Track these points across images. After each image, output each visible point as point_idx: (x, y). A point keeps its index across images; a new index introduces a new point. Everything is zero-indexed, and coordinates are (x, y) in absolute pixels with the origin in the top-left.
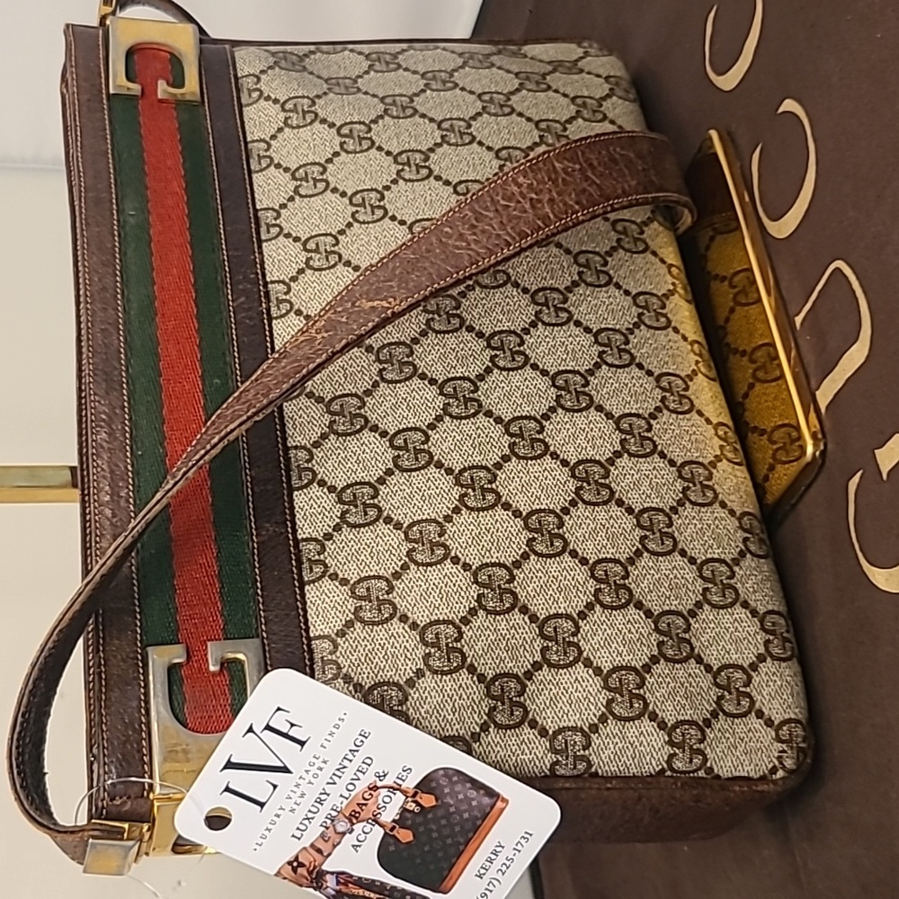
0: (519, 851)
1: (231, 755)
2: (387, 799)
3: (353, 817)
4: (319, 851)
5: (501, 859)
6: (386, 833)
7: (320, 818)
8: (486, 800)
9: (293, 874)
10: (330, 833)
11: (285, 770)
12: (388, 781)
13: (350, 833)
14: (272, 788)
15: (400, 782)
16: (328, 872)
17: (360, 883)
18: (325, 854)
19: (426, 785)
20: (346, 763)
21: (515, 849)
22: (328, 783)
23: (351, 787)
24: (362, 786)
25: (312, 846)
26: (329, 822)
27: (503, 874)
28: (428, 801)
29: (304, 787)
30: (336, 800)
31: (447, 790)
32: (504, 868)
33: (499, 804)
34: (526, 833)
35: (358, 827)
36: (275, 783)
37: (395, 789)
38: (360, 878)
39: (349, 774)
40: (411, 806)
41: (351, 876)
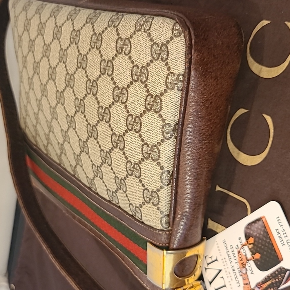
0: (282, 225)
1: (208, 280)
2: (244, 251)
3: (244, 265)
4: (247, 284)
5: (282, 233)
6: (253, 260)
7: (238, 274)
8: (260, 222)
10: (244, 276)
11: (220, 271)
12: (240, 246)
13: (247, 270)
14: (222, 279)
15: (241, 243)
16: (254, 288)
18: (248, 283)
19: (247, 237)
20: (228, 253)
21: (280, 226)
22: (231, 263)
23: (235, 258)
24: (237, 255)
26: (240, 273)
27: (287, 236)
28: (251, 240)
29: (228, 271)
30: (237, 266)
31: (251, 232)
32: (285, 235)
33: (264, 220)
34: (277, 218)
35: (247, 267)
36: (222, 276)
37: (243, 247)
39: (231, 255)
40: (251, 246)
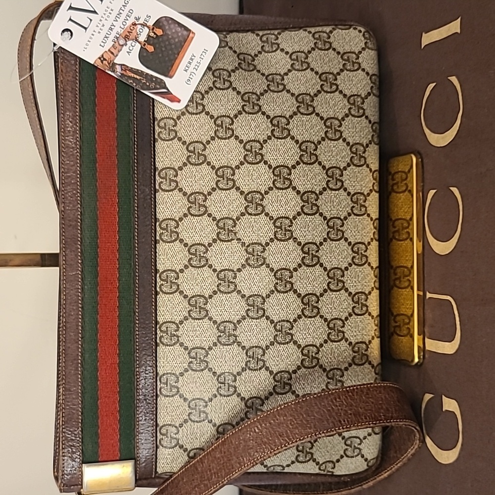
0: (203, 59)
1: (71, 4)
2: (141, 30)
3: (126, 38)
4: (112, 53)
5: (194, 63)
6: (141, 47)
7: (112, 37)
8: (185, 33)
9: (101, 64)
10: (117, 45)
11: (95, 12)
12: (141, 21)
13: (126, 46)
14: (89, 21)
15: (146, 22)
16: (117, 64)
17: (132, 70)
18: (115, 55)
19: (158, 24)
20: (121, 11)
21: (200, 58)
22: (114, 21)
23: (124, 23)
24: (129, 23)
25: (109, 50)
26: (116, 39)
27: (197, 70)
28: (159, 32)
29: (104, 21)
30: (118, 29)
31: (167, 27)
32: (196, 67)
33: (191, 35)
34: (205, 50)
35: (129, 43)
36: (91, 18)
37: (144, 26)
38: (132, 68)
39: (123, 17)
40: (152, 34)
41: (128, 67)
